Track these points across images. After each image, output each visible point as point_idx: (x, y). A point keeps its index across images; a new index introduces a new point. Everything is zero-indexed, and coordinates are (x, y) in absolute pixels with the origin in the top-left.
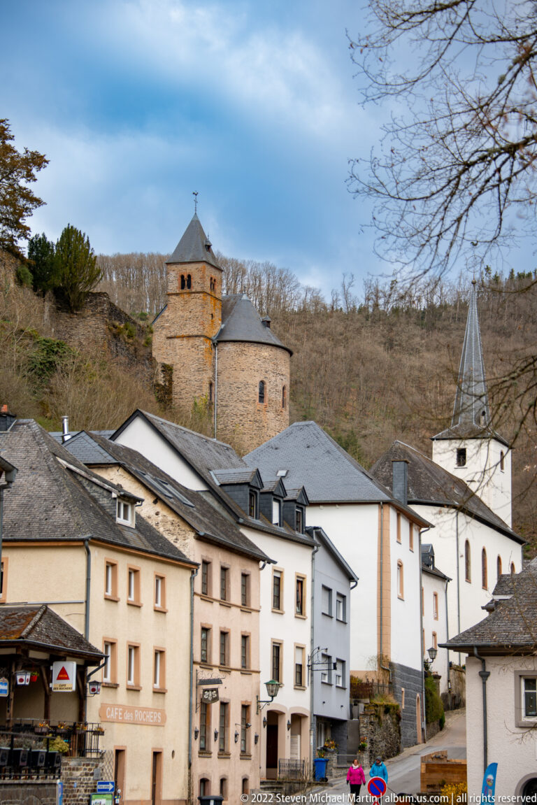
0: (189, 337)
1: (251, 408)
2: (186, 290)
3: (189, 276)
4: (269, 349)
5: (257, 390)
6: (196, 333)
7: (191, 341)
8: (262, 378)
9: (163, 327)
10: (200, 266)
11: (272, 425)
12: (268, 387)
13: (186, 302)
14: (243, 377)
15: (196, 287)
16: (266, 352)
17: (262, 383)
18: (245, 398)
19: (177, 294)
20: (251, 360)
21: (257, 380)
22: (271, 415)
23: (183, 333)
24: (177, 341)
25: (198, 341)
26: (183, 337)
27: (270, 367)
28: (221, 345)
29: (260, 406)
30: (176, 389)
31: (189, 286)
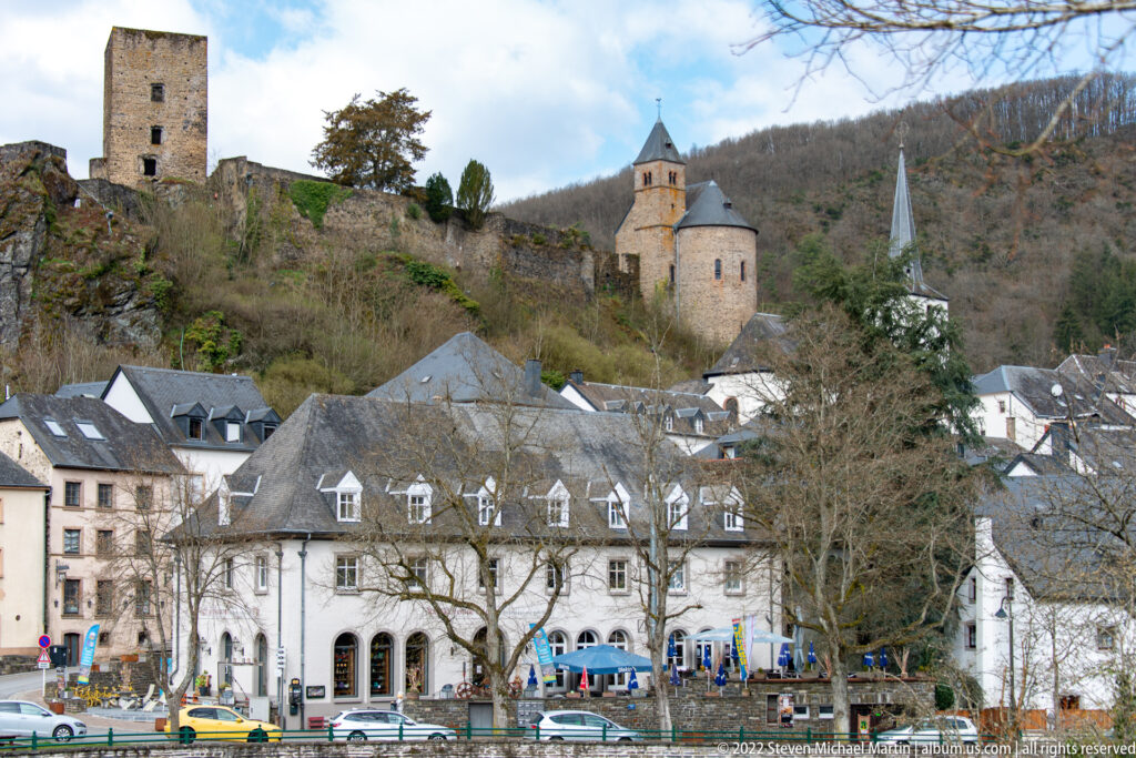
0: (651, 227)
1: (707, 285)
2: (648, 186)
3: (650, 174)
4: (724, 229)
5: (713, 268)
6: (656, 223)
7: (653, 231)
8: (718, 257)
9: (632, 221)
10: (657, 163)
11: (729, 298)
12: (724, 264)
13: (648, 197)
14: (699, 257)
15: (655, 182)
16: (721, 233)
17: (718, 261)
18: (702, 277)
19: (641, 191)
20: (706, 242)
21: (714, 259)
22: (728, 289)
23: (646, 225)
24: (642, 232)
25: (657, 230)
26: (646, 228)
27: (726, 245)
28: (681, 231)
29: (717, 283)
30: (642, 275)
31: (650, 182)
